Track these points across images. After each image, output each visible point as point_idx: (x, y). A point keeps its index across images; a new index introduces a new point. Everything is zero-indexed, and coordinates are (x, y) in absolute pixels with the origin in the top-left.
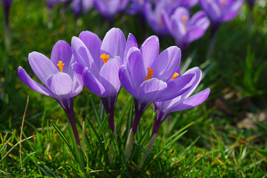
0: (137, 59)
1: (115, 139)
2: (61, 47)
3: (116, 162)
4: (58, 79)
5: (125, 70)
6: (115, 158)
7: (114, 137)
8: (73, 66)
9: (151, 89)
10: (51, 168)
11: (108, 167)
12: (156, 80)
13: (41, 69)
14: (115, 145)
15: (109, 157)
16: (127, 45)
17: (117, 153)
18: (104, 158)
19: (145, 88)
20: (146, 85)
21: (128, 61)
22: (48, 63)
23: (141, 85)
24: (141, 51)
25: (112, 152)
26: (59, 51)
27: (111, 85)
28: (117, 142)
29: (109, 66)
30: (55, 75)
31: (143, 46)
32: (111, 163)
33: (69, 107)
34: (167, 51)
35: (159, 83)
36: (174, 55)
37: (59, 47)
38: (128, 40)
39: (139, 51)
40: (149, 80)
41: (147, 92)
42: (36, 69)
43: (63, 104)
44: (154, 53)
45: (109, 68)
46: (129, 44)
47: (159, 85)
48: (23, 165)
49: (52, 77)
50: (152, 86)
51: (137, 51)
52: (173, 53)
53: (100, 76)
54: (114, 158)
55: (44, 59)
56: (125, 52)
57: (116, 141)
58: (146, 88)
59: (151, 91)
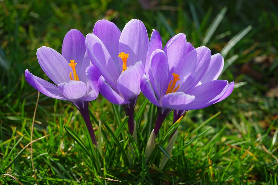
0: (161, 60)
1: (134, 143)
2: (73, 36)
3: (135, 163)
4: (70, 87)
5: (147, 83)
6: (135, 158)
7: (134, 141)
8: (87, 73)
9: (177, 103)
10: (65, 164)
11: (127, 168)
12: (182, 95)
13: (51, 64)
14: (134, 148)
15: (128, 157)
16: (150, 45)
17: (137, 154)
18: (123, 158)
19: (169, 100)
20: (171, 98)
21: (151, 67)
22: (59, 58)
23: (165, 96)
24: (166, 52)
25: (131, 153)
26: (71, 40)
27: (131, 92)
28: (137, 146)
29: (129, 75)
30: (67, 84)
31: (168, 46)
32: (130, 163)
33: (84, 107)
34: (196, 51)
35: (185, 97)
36: (204, 55)
37: (71, 36)
38: (152, 39)
39: (163, 52)
40: (175, 93)
41: (172, 104)
42: (45, 66)
43: (77, 105)
44: (180, 50)
45: (129, 77)
46: (153, 44)
47: (186, 100)
48: (35, 166)
49: (64, 85)
50: (177, 100)
51: (161, 53)
52: (202, 54)
53: (118, 83)
54: (133, 158)
55: (54, 53)
56: (148, 53)
57: (136, 144)
58: (171, 100)
59: (176, 104)
